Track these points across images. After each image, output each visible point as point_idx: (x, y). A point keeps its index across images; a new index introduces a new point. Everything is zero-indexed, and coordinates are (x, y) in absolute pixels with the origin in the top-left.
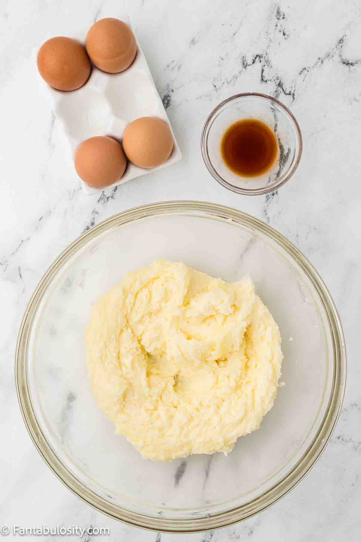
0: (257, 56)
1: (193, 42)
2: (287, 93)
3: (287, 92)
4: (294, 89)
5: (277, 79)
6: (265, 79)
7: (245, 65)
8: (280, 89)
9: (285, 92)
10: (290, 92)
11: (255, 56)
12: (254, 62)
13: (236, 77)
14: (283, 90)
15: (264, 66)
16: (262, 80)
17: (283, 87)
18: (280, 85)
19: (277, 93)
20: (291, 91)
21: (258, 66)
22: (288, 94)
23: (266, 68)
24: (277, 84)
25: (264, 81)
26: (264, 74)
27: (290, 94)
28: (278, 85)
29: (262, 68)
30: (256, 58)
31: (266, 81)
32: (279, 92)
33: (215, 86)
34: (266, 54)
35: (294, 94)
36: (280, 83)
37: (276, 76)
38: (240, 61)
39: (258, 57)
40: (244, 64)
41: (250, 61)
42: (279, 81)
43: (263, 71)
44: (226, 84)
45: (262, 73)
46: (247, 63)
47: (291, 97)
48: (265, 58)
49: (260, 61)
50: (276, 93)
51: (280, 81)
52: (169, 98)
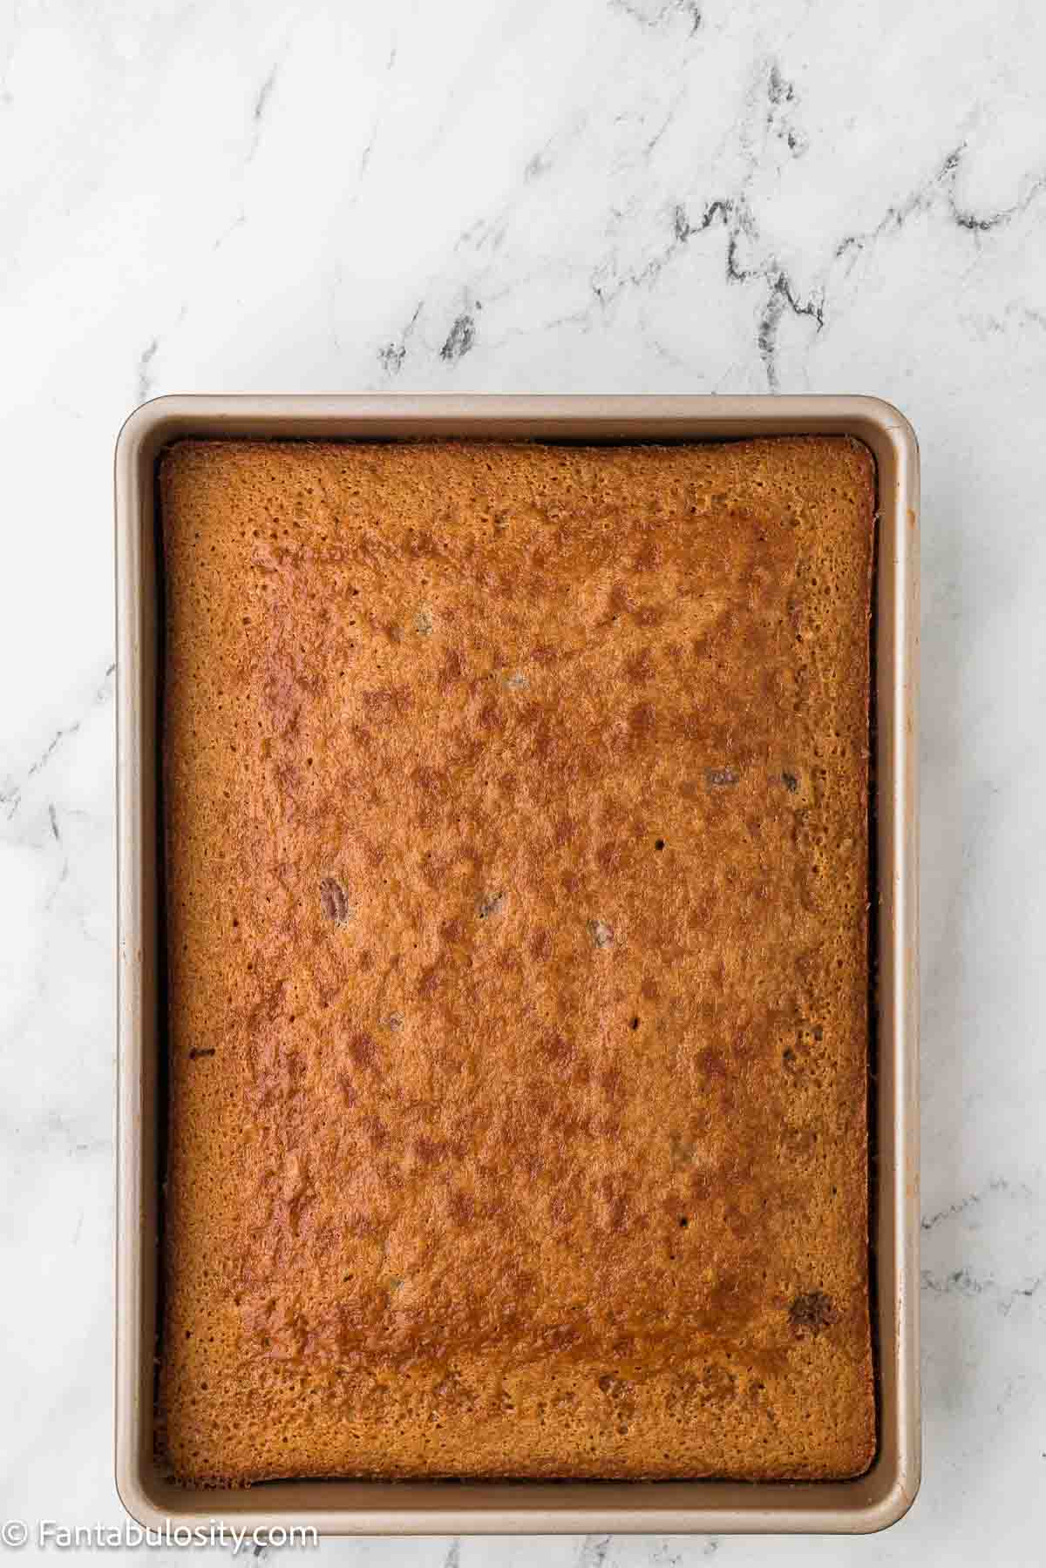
0: (716, 204)
1: (535, 167)
2: (802, 308)
3: (802, 306)
4: (821, 297)
5: (775, 269)
6: (738, 271)
7: (682, 231)
8: (782, 298)
9: (795, 307)
10: (809, 304)
11: (710, 206)
12: (707, 223)
13: (657, 266)
14: (790, 300)
15: (737, 232)
16: (731, 271)
17: (791, 292)
18: (781, 286)
19: (775, 308)
20: (813, 303)
21: (719, 233)
22: (803, 311)
23: (741, 240)
24: (773, 283)
25: (736, 275)
26: (734, 256)
27: (809, 311)
28: (776, 286)
29: (732, 238)
30: (712, 211)
31: (743, 276)
32: (779, 306)
33: (599, 292)
34: (743, 200)
35: (820, 313)
36: (781, 281)
37: (771, 260)
38: (668, 219)
39: (718, 210)
40: (678, 228)
41: (695, 220)
42: (779, 273)
43: (733, 246)
44: (629, 284)
45: (731, 252)
46: (688, 227)
47: (813, 319)
48: (737, 209)
49: (726, 221)
50: (771, 310)
51: (782, 274)
52: (468, 327)
